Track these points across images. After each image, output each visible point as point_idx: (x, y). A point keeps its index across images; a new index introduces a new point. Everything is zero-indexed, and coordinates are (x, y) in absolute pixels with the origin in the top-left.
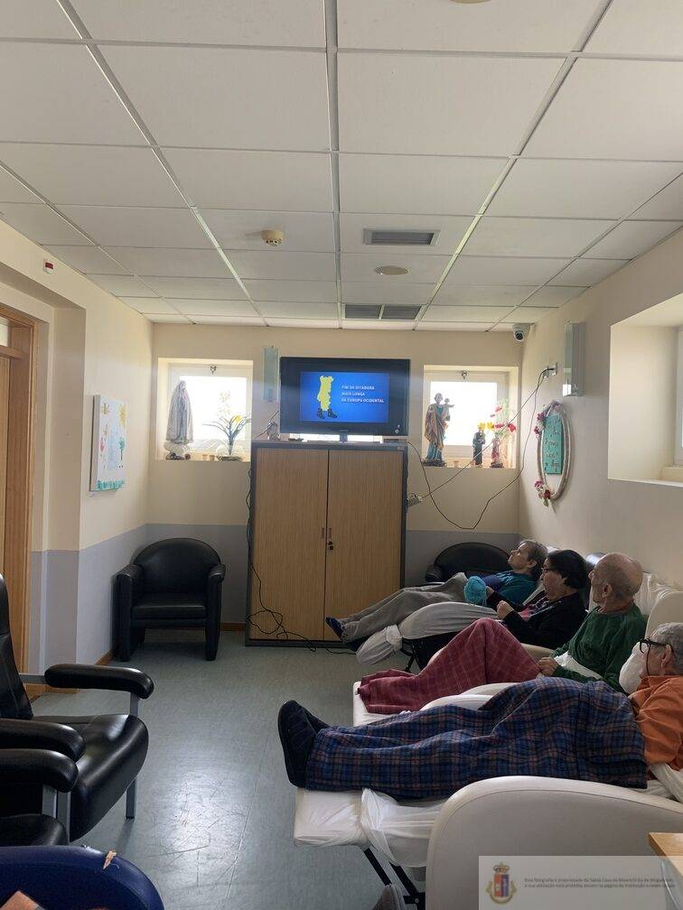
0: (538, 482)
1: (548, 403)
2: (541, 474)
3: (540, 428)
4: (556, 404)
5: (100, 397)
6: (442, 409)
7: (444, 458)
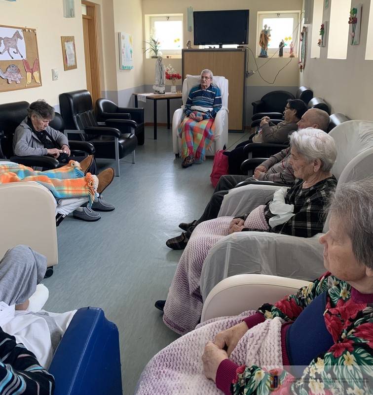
0: (299, 62)
3: (302, 38)
4: (304, 28)
5: (120, 33)
6: (267, 32)
7: (268, 54)
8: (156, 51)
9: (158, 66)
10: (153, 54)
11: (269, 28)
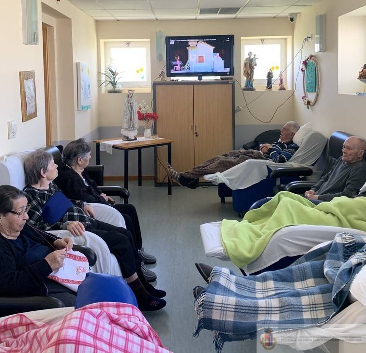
0: (303, 97)
1: (308, 56)
2: (305, 92)
3: (304, 68)
4: (312, 56)
5: (80, 63)
6: (252, 60)
7: (254, 86)
8: (114, 84)
9: (127, 104)
10: (110, 87)
11: (255, 55)
